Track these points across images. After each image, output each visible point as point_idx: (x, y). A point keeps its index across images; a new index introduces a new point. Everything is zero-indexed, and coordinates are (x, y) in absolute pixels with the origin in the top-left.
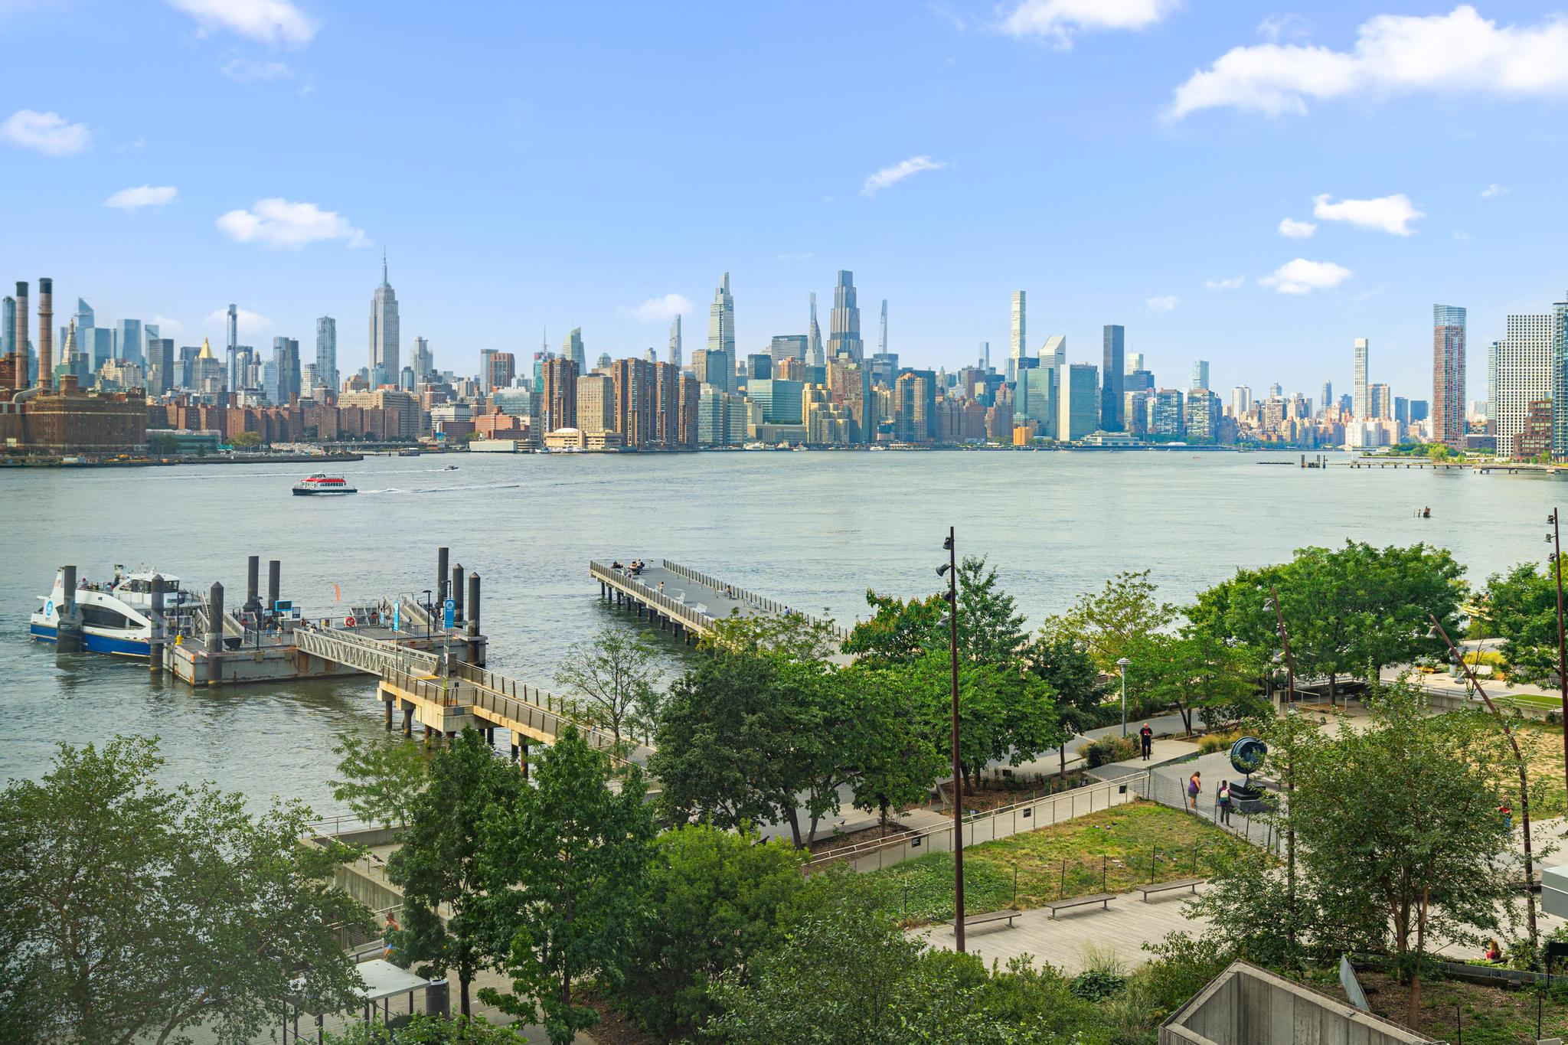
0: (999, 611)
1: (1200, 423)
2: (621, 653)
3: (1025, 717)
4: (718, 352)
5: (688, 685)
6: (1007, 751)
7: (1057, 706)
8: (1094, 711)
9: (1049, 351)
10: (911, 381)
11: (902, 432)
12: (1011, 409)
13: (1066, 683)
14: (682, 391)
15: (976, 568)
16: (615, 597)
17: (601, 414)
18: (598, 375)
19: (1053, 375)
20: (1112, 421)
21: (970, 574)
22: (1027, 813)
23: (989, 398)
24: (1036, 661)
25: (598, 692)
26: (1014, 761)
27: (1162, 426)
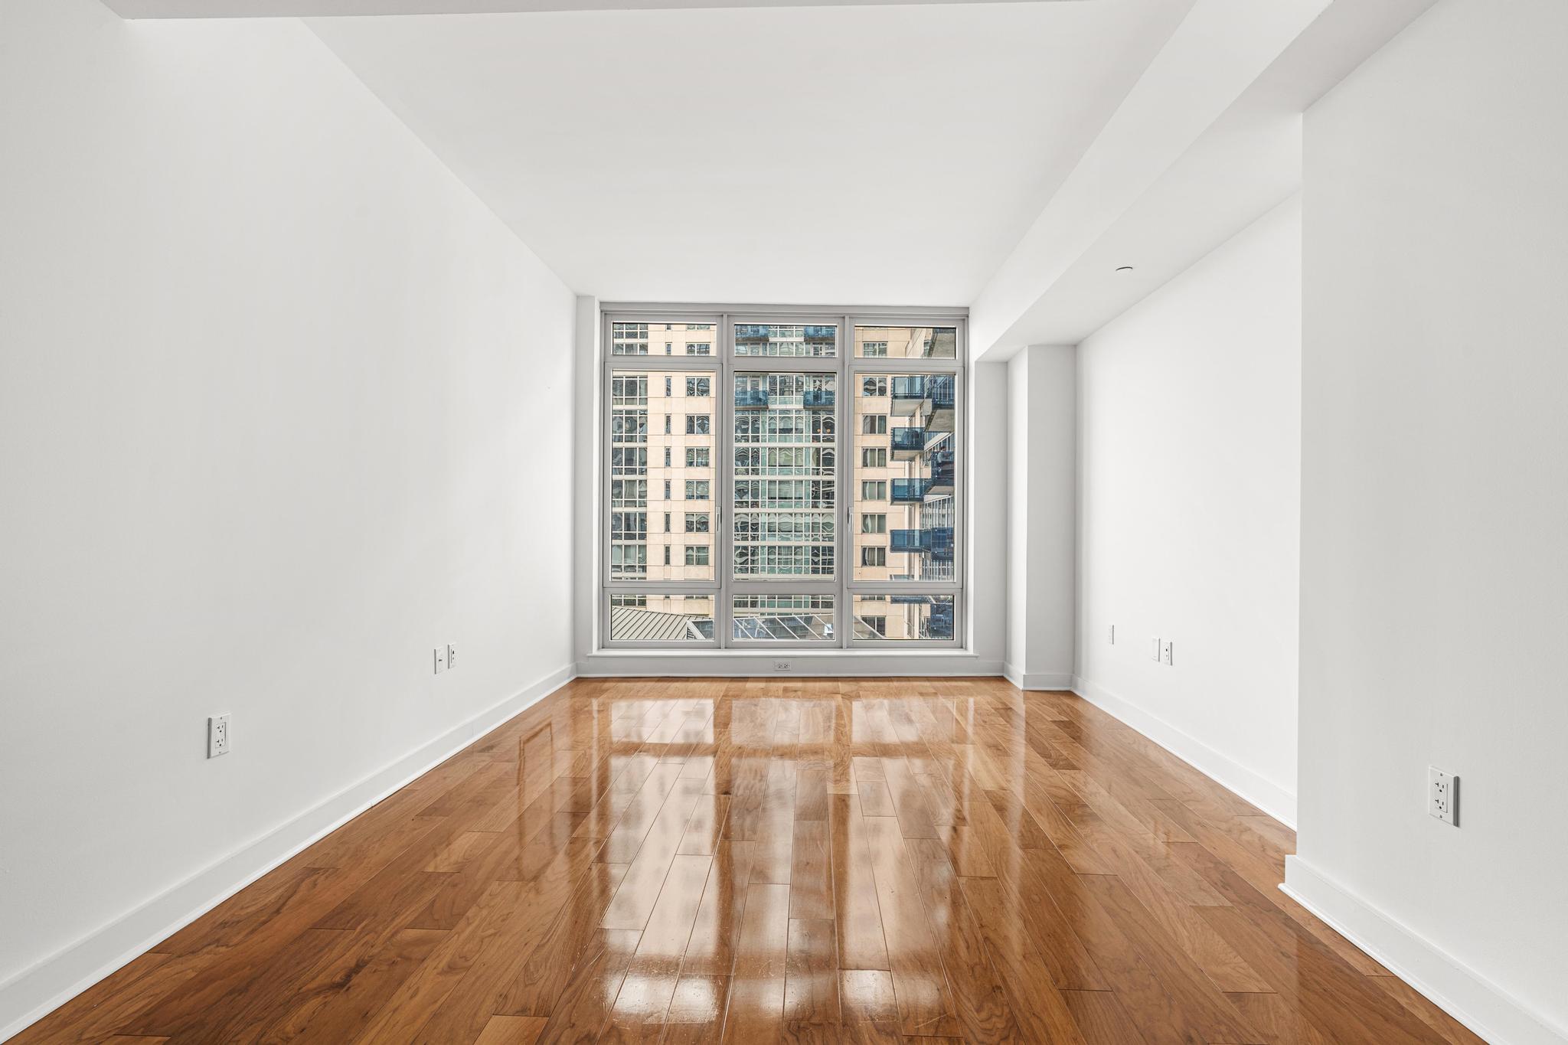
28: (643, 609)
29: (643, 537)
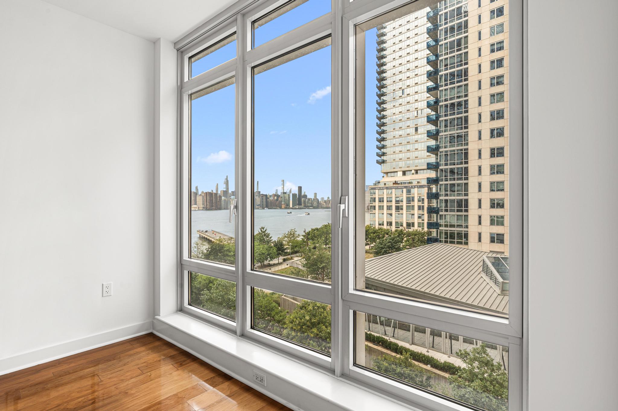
0: (268, 236)
1: (315, 204)
2: (199, 245)
3: (271, 253)
4: (225, 191)
5: (209, 249)
6: (268, 259)
7: (277, 251)
8: (284, 252)
9: (288, 191)
10: (263, 196)
11: (261, 206)
12: (282, 201)
13: (279, 247)
14: (218, 198)
15: (263, 228)
16: (202, 236)
17: (202, 203)
18: (201, 195)
19: (289, 195)
20: (300, 204)
21: (262, 229)
22: (270, 269)
23: (277, 200)
24: (274, 244)
25: (194, 252)
26: (269, 261)
27: (308, 205)
28: (466, 247)
29: (467, 211)
